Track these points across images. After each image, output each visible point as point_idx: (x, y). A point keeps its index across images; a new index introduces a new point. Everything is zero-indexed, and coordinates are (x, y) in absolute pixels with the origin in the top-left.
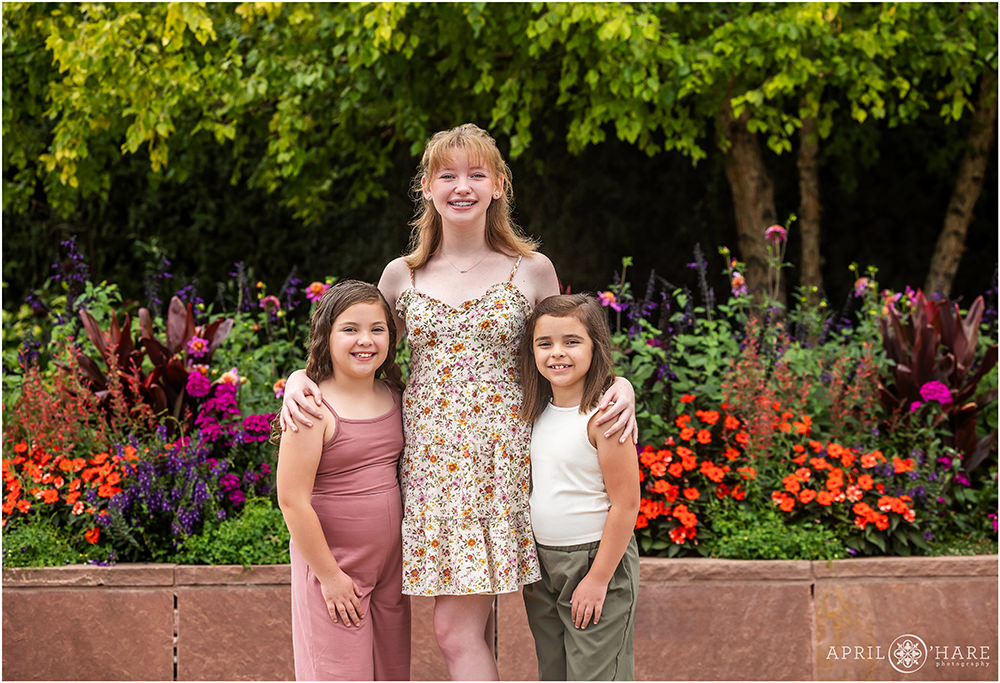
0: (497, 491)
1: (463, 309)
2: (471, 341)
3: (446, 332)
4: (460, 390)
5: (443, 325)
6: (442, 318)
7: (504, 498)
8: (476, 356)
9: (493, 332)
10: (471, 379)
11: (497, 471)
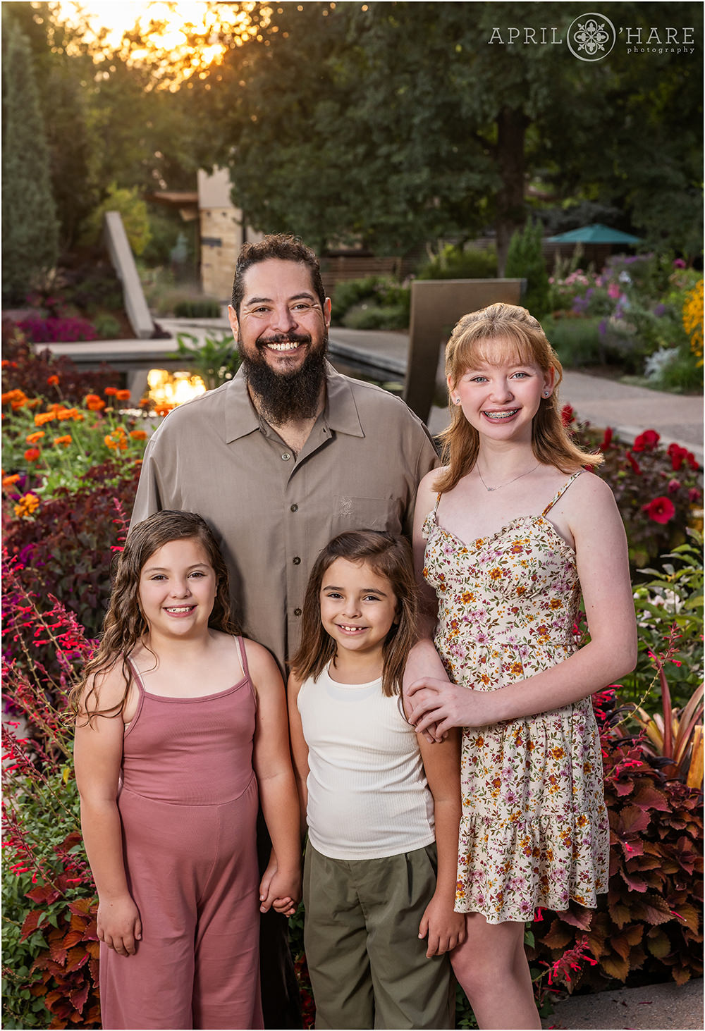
0: (503, 788)
1: (474, 549)
2: (481, 590)
3: (454, 576)
4: (465, 653)
5: (450, 567)
6: (450, 557)
7: (510, 799)
8: (489, 611)
9: (505, 584)
10: (481, 640)
11: (505, 761)
